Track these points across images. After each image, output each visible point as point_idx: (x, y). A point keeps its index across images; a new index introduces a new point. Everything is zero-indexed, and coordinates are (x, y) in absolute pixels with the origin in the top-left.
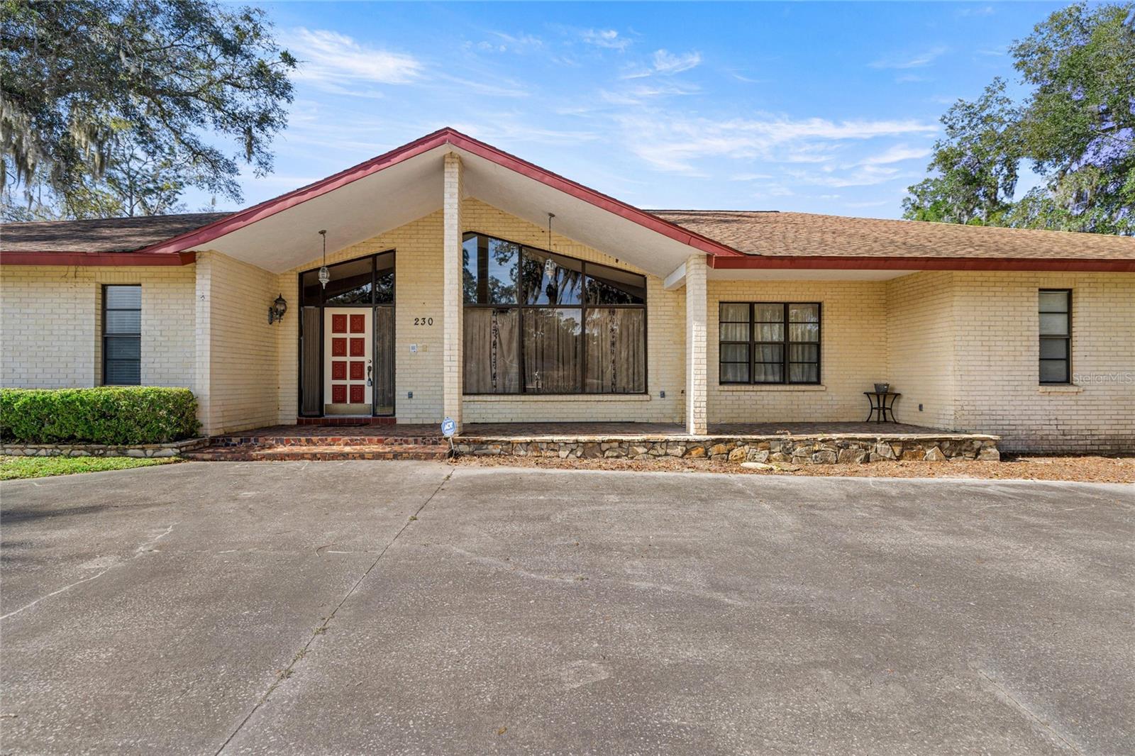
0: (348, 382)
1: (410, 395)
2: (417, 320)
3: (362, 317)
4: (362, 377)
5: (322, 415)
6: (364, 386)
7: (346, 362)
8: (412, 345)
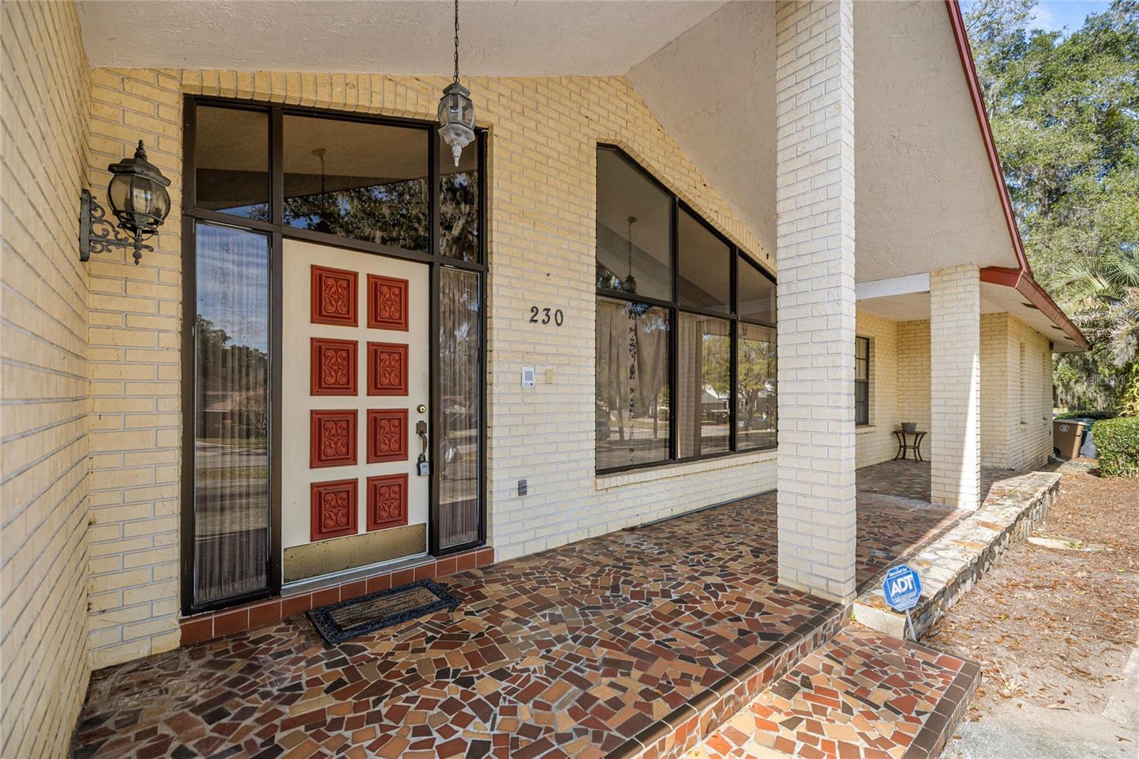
0: (362, 471)
1: (522, 489)
2: (534, 310)
3: (401, 287)
4: (402, 454)
5: (274, 587)
6: (405, 477)
7: (354, 413)
8: (525, 369)
